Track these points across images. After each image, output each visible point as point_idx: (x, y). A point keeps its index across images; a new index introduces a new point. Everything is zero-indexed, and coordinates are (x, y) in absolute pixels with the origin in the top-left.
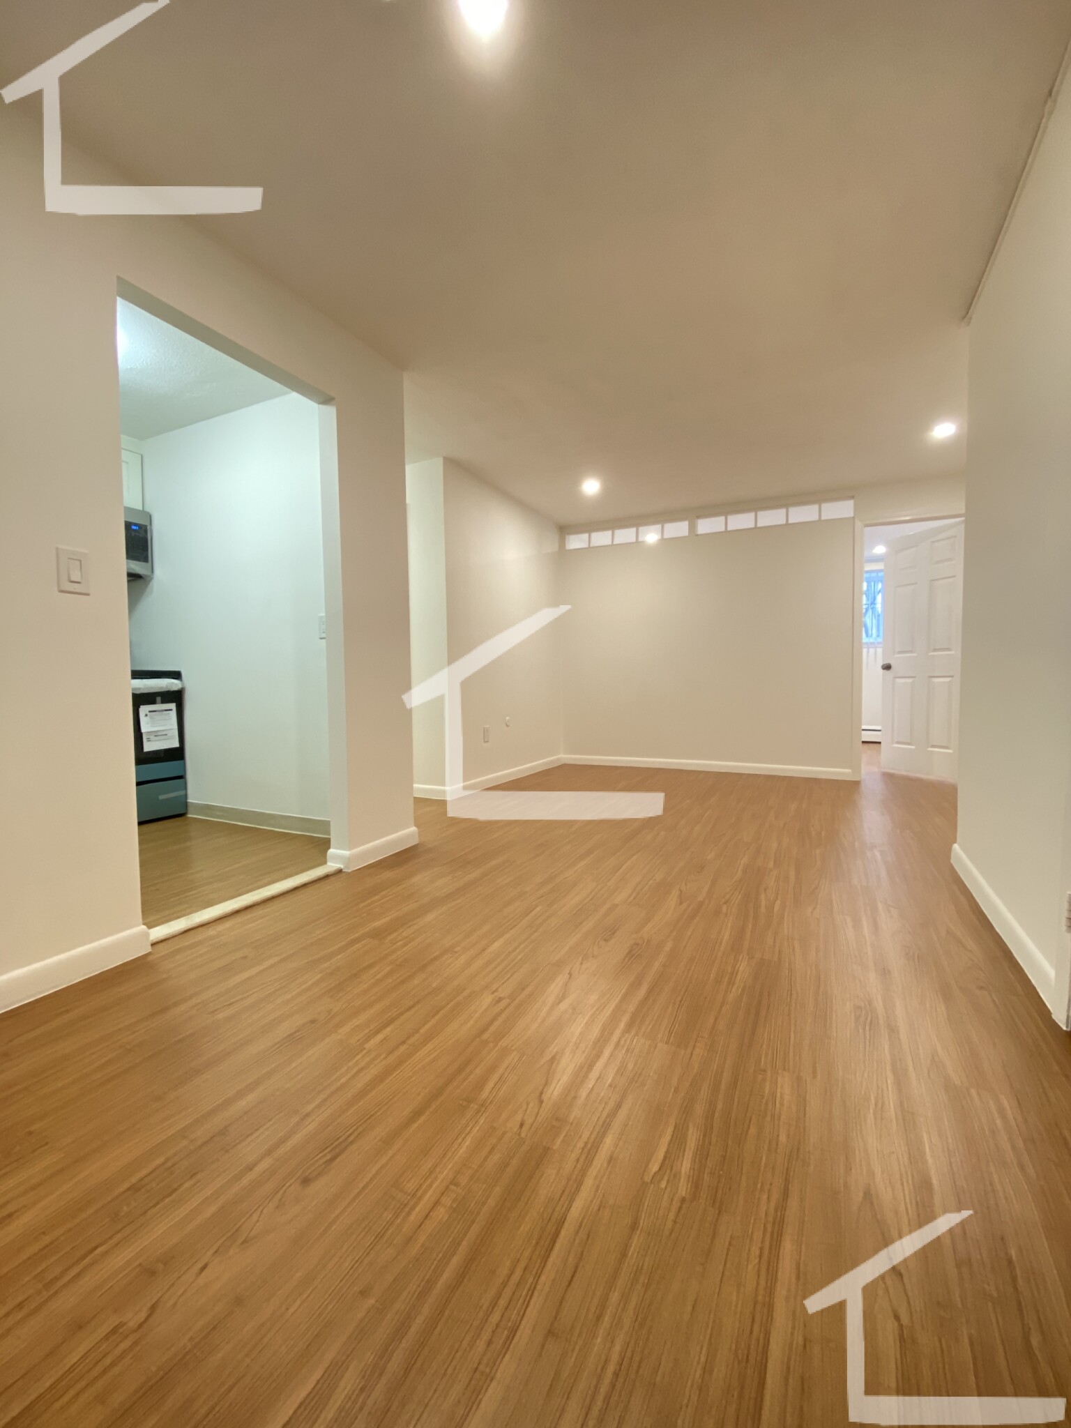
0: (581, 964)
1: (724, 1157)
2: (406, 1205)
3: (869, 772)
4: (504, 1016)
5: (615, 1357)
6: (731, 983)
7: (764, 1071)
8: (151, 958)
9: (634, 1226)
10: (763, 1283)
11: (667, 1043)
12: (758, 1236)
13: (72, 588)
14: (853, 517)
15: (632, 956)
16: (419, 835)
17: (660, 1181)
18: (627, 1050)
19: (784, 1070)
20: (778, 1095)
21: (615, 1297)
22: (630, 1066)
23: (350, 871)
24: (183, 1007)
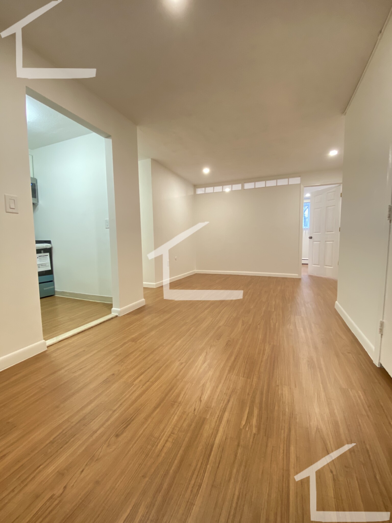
0: (210, 349)
1: (268, 418)
2: (156, 442)
3: (304, 274)
4: (184, 369)
5: (237, 493)
6: (264, 354)
7: (278, 386)
8: (47, 352)
9: (238, 445)
10: (285, 463)
11: (243, 377)
12: (282, 446)
13: (12, 211)
14: (300, 184)
15: (228, 345)
16: (146, 302)
17: (246, 428)
18: (230, 380)
19: (285, 385)
20: (284, 394)
21: (235, 471)
22: (231, 386)
23: (120, 316)
24: (63, 371)
